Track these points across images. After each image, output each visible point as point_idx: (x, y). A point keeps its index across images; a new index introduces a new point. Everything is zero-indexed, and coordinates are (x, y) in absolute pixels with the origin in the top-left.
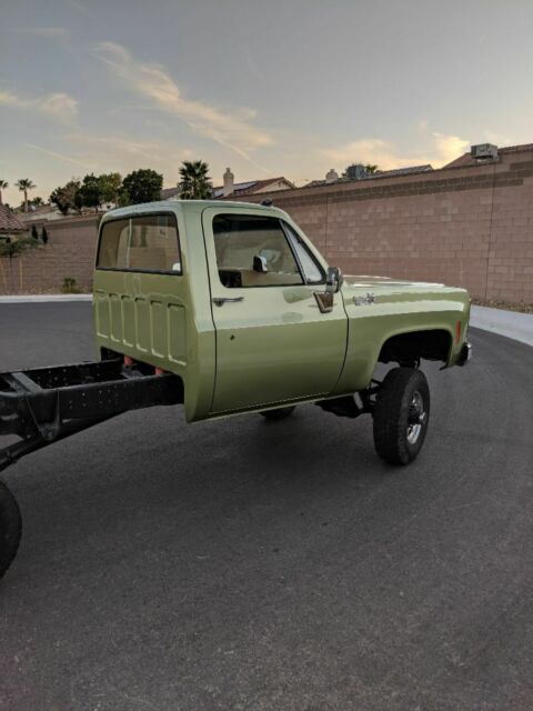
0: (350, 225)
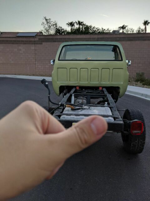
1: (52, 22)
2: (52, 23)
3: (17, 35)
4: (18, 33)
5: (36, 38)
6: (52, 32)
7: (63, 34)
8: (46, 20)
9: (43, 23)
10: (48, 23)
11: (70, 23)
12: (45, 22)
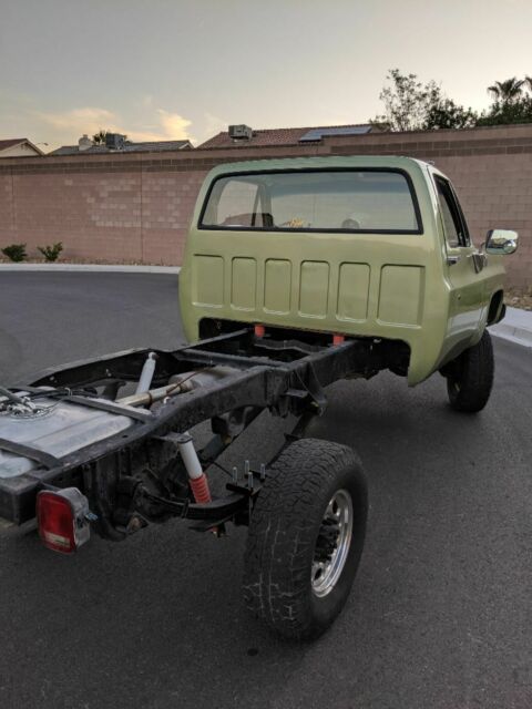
0: (169, 194)
1: (419, 85)
2: (417, 90)
3: (302, 139)
4: (307, 130)
5: (322, 145)
6: (417, 120)
7: (458, 127)
8: (398, 79)
9: (387, 92)
10: (402, 89)
11: (502, 87)
12: (394, 89)
